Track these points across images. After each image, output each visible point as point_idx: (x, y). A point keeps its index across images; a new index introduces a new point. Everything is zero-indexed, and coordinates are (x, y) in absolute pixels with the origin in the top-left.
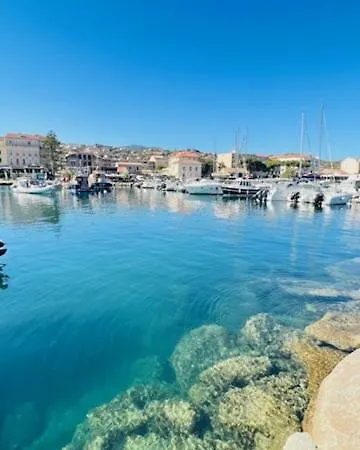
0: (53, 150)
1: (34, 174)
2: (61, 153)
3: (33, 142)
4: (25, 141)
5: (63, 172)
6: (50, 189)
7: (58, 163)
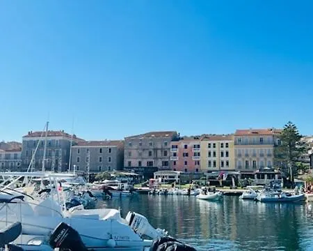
0: (292, 147)
1: (266, 181)
2: (302, 150)
3: (266, 139)
4: (256, 138)
5: (305, 177)
6: (217, 196)
7: (299, 164)
